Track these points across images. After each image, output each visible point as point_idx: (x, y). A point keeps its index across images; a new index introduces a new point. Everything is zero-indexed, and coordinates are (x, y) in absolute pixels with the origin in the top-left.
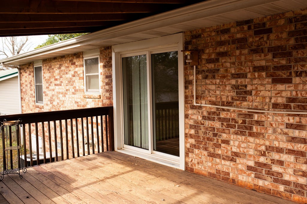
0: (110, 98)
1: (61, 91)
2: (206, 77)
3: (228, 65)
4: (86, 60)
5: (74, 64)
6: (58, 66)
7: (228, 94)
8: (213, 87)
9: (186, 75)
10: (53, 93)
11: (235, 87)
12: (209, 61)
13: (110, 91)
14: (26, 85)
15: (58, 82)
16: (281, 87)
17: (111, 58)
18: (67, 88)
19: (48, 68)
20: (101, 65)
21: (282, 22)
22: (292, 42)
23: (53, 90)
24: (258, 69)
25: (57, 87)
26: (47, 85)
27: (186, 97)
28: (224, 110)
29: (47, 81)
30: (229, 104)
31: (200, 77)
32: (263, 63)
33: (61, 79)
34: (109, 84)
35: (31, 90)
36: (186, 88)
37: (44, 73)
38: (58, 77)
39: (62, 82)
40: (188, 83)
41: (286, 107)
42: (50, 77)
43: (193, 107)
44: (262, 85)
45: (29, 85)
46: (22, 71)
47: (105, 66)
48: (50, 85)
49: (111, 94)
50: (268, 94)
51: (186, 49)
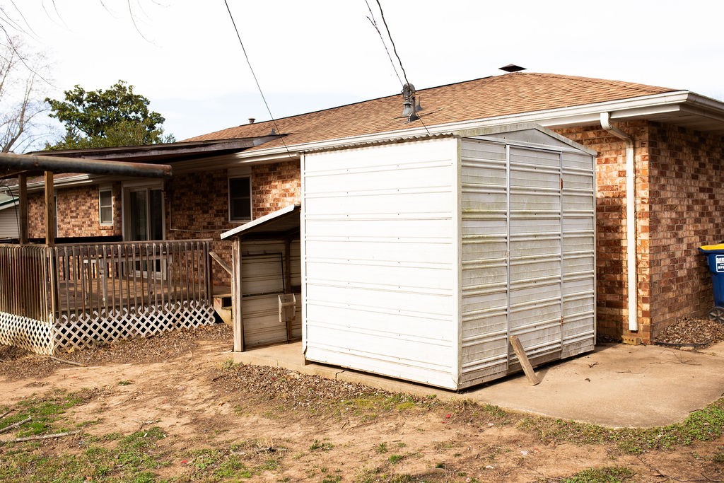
0: (120, 229)
1: (77, 223)
2: (176, 210)
3: (185, 201)
4: (101, 193)
5: (90, 195)
6: (74, 197)
7: (185, 221)
8: (179, 217)
9: (166, 209)
10: (69, 226)
11: (189, 216)
12: (177, 199)
13: (120, 222)
14: (36, 219)
15: (74, 214)
16: (205, 216)
17: (121, 192)
18: (84, 220)
19: (63, 198)
20: (113, 198)
21: (205, 176)
22: (208, 189)
23: (69, 223)
24: (197, 204)
25: (73, 220)
26: (62, 218)
27: (167, 225)
28: (184, 232)
29: (62, 213)
30: (186, 228)
31: (173, 209)
32: (198, 201)
33: (78, 211)
34: (119, 215)
35: (43, 224)
36: (166, 217)
37: (59, 204)
38: (74, 209)
39: (78, 214)
40: (167, 214)
41: (207, 228)
42: (65, 209)
43: (171, 232)
44: (199, 214)
45: (39, 219)
46: (30, 201)
47: (116, 200)
48: (65, 218)
49: (121, 225)
50: (201, 220)
51: (166, 190)
